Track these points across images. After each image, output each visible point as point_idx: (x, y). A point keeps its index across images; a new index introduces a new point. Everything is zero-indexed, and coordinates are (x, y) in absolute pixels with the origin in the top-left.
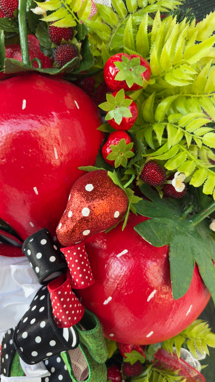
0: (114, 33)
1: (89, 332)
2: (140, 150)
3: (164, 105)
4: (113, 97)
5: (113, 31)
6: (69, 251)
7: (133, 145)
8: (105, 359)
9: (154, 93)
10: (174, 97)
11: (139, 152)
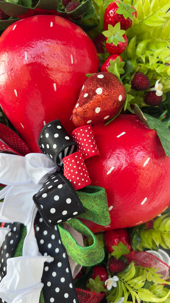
0: (105, 3)
1: (98, 193)
2: (129, 69)
3: (142, 45)
4: (113, 27)
5: (105, 2)
6: (81, 130)
7: (124, 64)
8: (109, 222)
9: (136, 36)
10: (149, 41)
11: (128, 70)
